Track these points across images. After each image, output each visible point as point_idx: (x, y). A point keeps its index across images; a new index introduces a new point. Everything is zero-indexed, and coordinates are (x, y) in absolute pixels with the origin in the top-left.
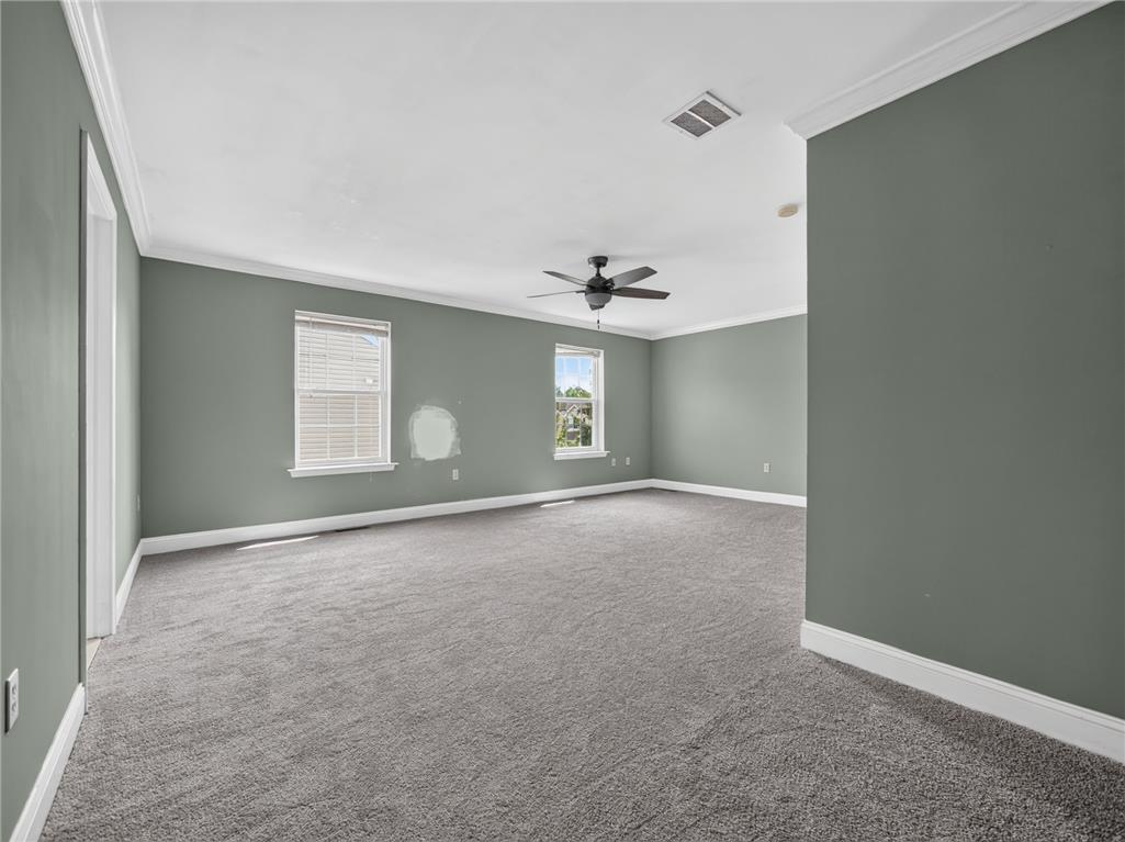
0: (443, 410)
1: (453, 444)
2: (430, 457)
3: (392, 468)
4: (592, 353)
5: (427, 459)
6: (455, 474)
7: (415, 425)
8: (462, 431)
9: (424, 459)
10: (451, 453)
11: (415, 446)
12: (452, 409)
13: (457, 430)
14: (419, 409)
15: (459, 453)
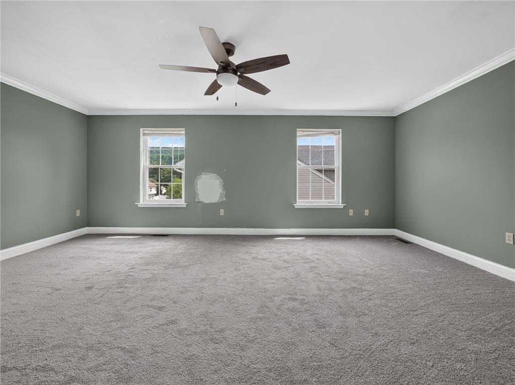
0: (215, 175)
1: (221, 194)
2: (206, 201)
3: (185, 206)
4: (333, 133)
5: (205, 202)
6: (222, 212)
7: (198, 183)
8: (226, 187)
9: (203, 202)
10: (219, 200)
11: (198, 194)
12: (220, 174)
13: (224, 186)
14: (201, 174)
15: (225, 200)
